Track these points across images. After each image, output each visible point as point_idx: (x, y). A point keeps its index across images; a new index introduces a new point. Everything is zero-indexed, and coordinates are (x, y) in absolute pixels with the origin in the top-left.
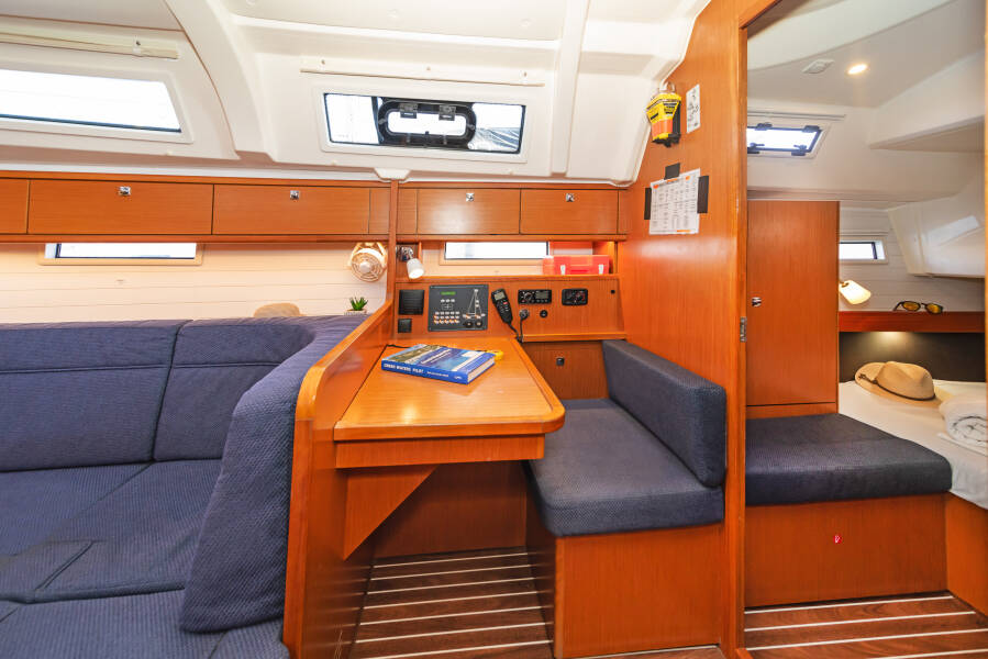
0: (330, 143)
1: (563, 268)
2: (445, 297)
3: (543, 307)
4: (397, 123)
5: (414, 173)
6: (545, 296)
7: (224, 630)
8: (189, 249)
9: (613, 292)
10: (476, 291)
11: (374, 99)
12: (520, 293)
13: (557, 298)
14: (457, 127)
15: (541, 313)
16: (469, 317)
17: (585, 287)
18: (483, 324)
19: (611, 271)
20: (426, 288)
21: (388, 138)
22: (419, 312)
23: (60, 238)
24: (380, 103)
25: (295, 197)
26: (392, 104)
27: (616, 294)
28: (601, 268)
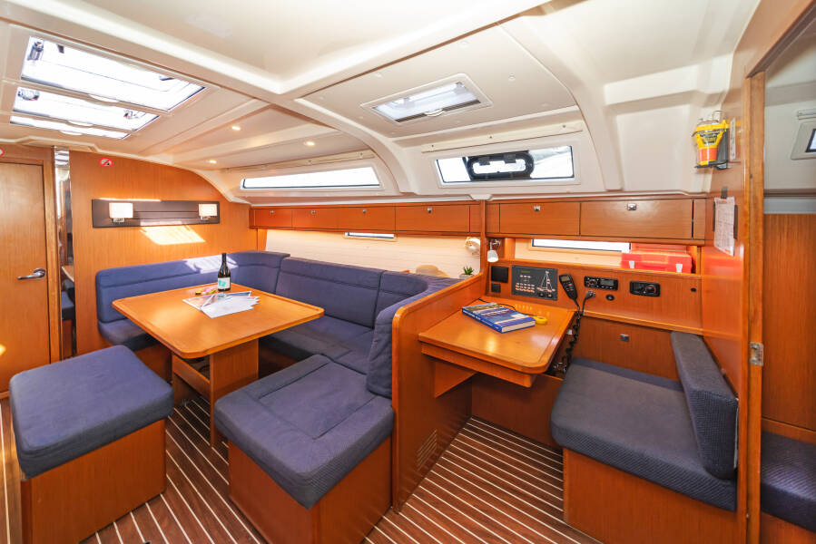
0: (443, 184)
1: (632, 264)
2: (523, 274)
3: (609, 292)
4: (478, 169)
5: (494, 195)
6: (611, 284)
7: (377, 394)
8: (392, 235)
9: (693, 290)
10: (547, 272)
11: (464, 159)
12: (586, 279)
13: (624, 286)
14: (520, 165)
15: (607, 297)
16: (541, 290)
17: (657, 282)
18: (554, 296)
19: (693, 271)
20: (510, 266)
21: (476, 178)
22: (505, 280)
23: (349, 230)
24: (467, 159)
25: (430, 212)
26: (473, 159)
27: (697, 293)
28: (679, 267)
